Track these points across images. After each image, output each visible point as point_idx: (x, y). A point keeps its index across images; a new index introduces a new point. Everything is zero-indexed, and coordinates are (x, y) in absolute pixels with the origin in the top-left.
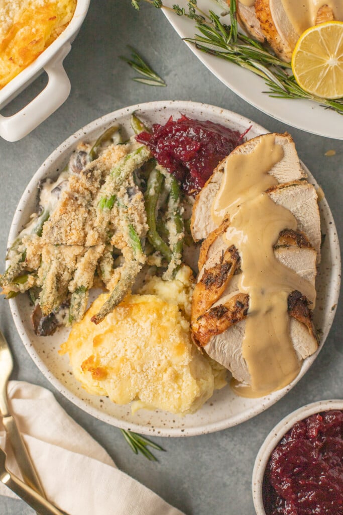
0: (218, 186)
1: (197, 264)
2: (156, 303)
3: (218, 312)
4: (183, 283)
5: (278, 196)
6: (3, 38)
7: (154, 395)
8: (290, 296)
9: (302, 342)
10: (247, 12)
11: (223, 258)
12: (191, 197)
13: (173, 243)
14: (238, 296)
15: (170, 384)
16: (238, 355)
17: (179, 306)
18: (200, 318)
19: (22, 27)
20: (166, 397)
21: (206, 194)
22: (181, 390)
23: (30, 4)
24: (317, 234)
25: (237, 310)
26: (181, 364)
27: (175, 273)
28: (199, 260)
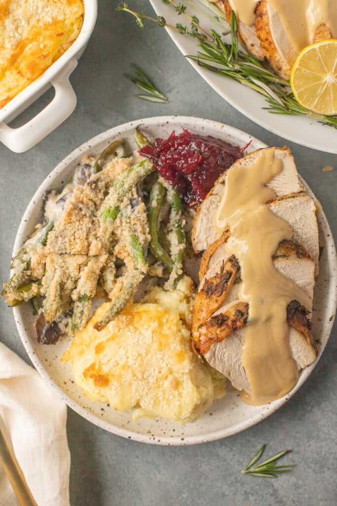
0: (219, 198)
1: (198, 275)
2: (157, 311)
3: (218, 321)
4: (184, 293)
5: (277, 207)
6: (12, 53)
7: (155, 402)
8: (289, 306)
9: (300, 351)
10: (248, 31)
11: (223, 268)
12: (192, 210)
13: (174, 254)
14: (238, 305)
15: (170, 391)
16: (238, 364)
17: (180, 314)
18: (201, 326)
19: (31, 43)
20: (167, 404)
21: (207, 206)
22: (181, 397)
23: (38, 21)
24: (316, 246)
25: (237, 318)
26: (182, 371)
27: (176, 283)
28: (200, 271)
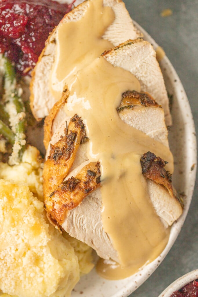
0: (52, 59)
1: (43, 143)
2: (4, 186)
3: (70, 184)
4: (31, 164)
5: (114, 57)
7: (16, 282)
8: (143, 158)
9: (164, 206)
11: (67, 130)
12: (27, 78)
13: (15, 125)
14: (89, 165)
15: (31, 267)
16: (99, 230)
17: (29, 187)
18: (53, 193)
20: (29, 283)
21: (42, 69)
22: (43, 273)
24: (163, 93)
25: (89, 179)
26: (40, 245)
27: (21, 154)
28: (45, 138)
